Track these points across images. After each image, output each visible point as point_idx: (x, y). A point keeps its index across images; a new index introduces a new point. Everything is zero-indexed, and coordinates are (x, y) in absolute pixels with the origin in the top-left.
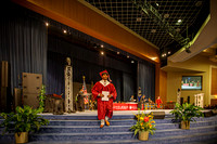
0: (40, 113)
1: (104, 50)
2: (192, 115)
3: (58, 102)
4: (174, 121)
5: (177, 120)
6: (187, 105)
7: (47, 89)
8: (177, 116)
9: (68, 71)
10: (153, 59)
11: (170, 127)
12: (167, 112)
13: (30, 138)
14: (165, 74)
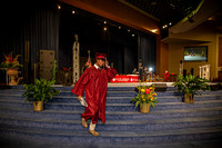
0: (52, 84)
1: (107, 26)
2: (197, 87)
3: (67, 74)
4: (176, 94)
5: (179, 93)
6: (191, 77)
7: (59, 63)
8: (180, 89)
9: (76, 47)
10: (154, 31)
11: (173, 100)
12: (169, 84)
13: (44, 107)
14: (166, 45)
